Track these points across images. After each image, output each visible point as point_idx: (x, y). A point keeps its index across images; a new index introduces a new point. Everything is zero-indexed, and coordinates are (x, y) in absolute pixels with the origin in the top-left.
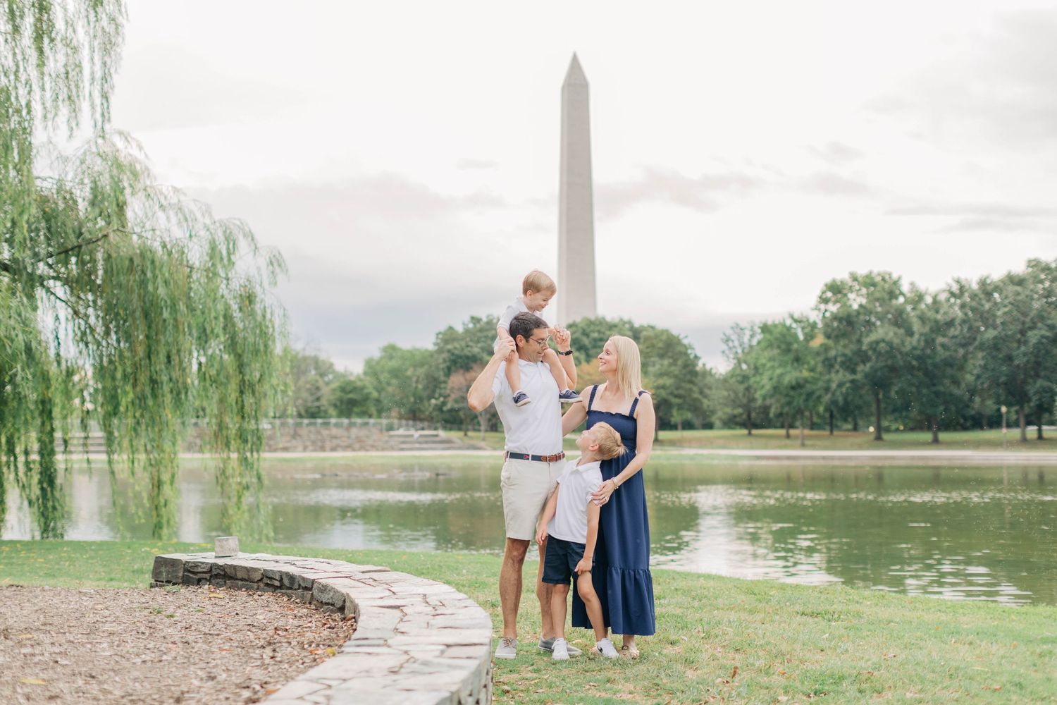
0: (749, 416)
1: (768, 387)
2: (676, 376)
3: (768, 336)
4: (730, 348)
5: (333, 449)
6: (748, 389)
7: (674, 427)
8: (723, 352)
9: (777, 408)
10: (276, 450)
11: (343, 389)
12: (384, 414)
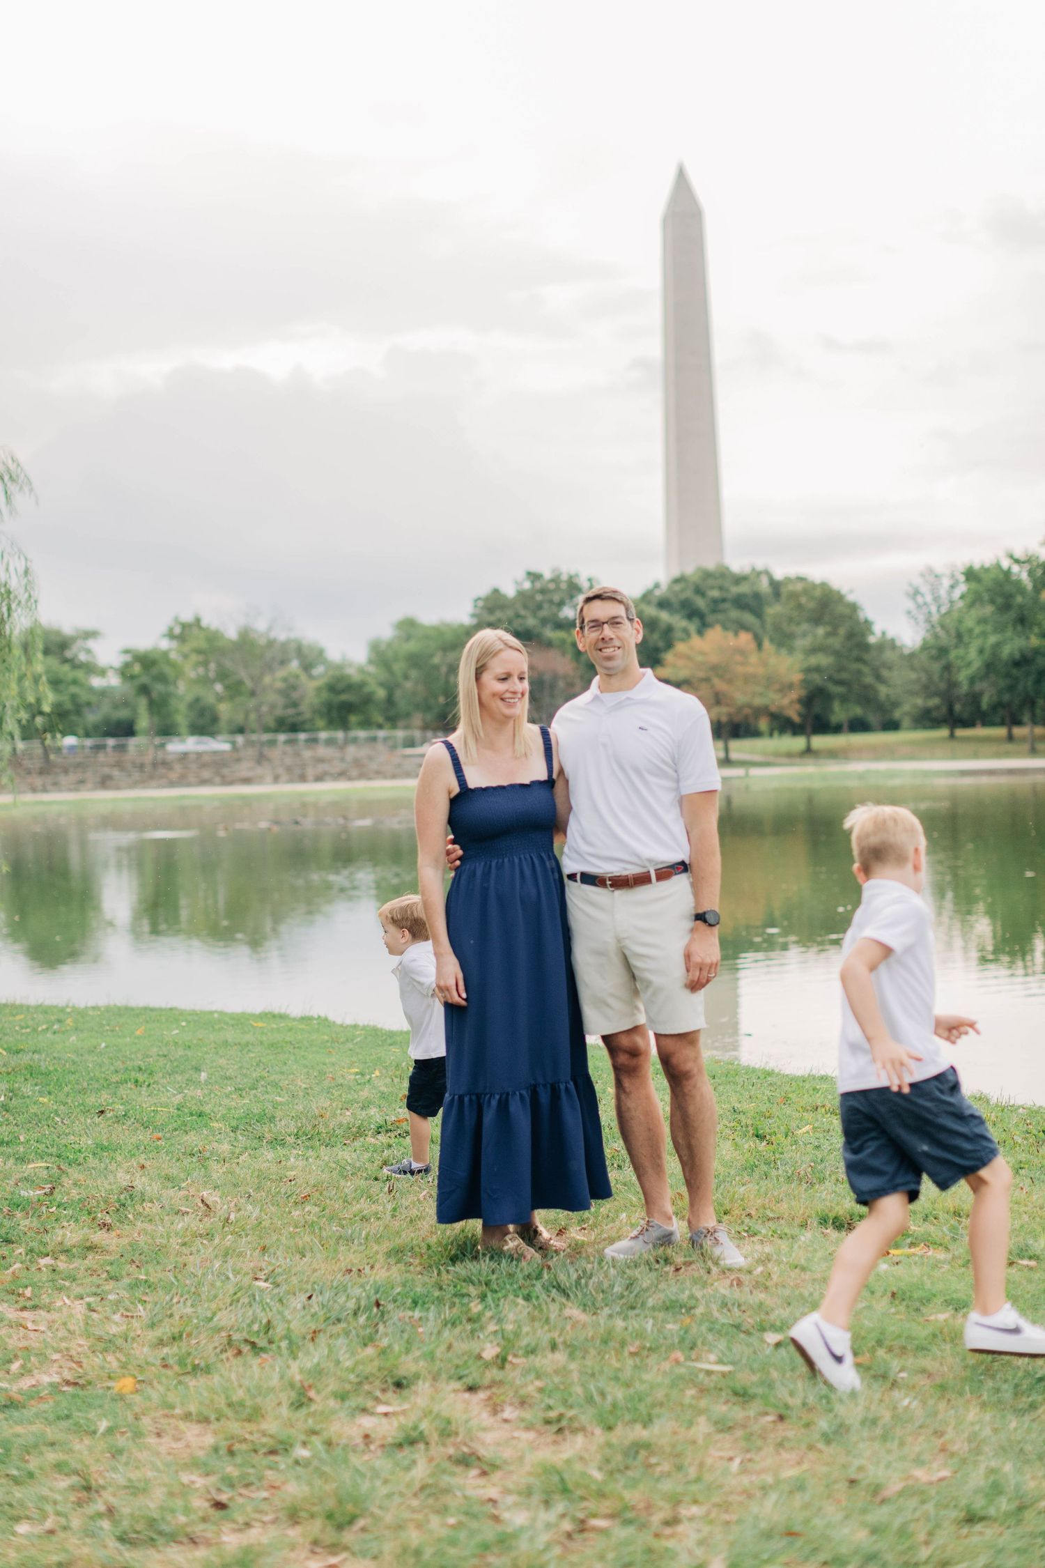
0: (951, 710)
1: (977, 664)
2: (836, 653)
3: (974, 585)
4: (919, 607)
5: (319, 778)
6: (948, 668)
7: (837, 729)
8: (909, 612)
9: (991, 696)
10: (231, 783)
11: (332, 688)
12: (400, 723)
